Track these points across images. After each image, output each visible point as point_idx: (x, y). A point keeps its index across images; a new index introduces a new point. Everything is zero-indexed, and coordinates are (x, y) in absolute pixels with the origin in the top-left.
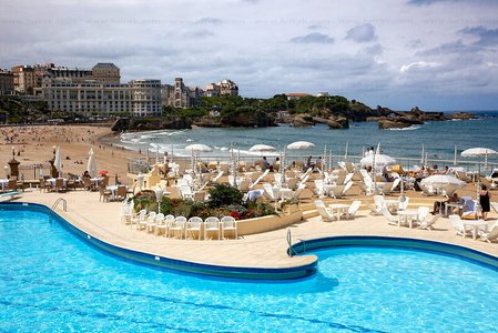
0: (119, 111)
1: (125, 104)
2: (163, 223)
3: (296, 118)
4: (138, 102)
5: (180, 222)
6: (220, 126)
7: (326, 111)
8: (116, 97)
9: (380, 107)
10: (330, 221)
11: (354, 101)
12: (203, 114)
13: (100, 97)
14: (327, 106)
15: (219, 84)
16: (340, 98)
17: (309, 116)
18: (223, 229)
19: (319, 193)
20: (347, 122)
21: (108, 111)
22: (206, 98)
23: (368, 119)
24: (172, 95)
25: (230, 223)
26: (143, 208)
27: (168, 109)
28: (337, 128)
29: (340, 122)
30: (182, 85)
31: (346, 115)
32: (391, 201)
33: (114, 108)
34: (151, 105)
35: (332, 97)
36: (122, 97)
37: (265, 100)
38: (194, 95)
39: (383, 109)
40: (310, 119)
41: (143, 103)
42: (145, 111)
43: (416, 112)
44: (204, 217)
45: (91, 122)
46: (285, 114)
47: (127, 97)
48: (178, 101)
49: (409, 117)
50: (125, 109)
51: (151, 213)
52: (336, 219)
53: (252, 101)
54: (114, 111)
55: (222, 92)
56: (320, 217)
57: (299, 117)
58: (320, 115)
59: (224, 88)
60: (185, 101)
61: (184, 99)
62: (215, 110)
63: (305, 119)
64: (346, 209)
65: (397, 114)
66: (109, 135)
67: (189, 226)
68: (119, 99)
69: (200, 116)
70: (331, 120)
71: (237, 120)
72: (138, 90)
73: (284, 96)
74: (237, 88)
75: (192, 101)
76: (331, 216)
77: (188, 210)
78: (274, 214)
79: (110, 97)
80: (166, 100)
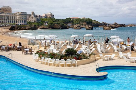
0: (12, 23)
1: (14, 21)
2: (51, 61)
3: (75, 26)
4: (19, 20)
5: (57, 61)
6: (48, 29)
7: (85, 23)
8: (10, 18)
9: (103, 22)
10: (106, 61)
11: (94, 20)
12: (42, 24)
13: (4, 18)
14: (85, 22)
15: (47, 14)
16: (89, 19)
17: (79, 25)
18: (72, 63)
19: (99, 51)
20: (92, 27)
21: (7, 23)
22: (43, 19)
23: (99, 26)
24: (31, 18)
25: (74, 61)
26: (43, 56)
27: (29, 23)
28: (89, 29)
29: (90, 27)
30: (34, 14)
31: (91, 25)
32: (125, 54)
33: (10, 22)
34: (23, 21)
35: (87, 19)
36: (12, 18)
37: (63, 20)
38: (38, 18)
39: (104, 23)
40: (80, 26)
41: (20, 20)
42: (21, 23)
43: (116, 24)
44: (65, 59)
45: (1, 27)
46: (70, 25)
47: (14, 18)
48: (33, 20)
49: (113, 26)
50: (14, 22)
51: (46, 58)
52: (107, 60)
53: (59, 20)
54: (10, 23)
55: (48, 17)
56: (102, 59)
57: (76, 26)
58: (83, 25)
59: (49, 15)
60: (35, 20)
61: (35, 19)
62: (46, 23)
63: (78, 26)
64: (111, 57)
65: (109, 25)
66: (8, 31)
67: (60, 62)
68: (11, 19)
69: (41, 25)
70: (87, 27)
71: (54, 27)
72: (18, 16)
73: (70, 19)
74: (53, 15)
75: (38, 20)
76: (106, 59)
77: (60, 57)
78: (88, 58)
79: (8, 18)
80: (28, 19)
